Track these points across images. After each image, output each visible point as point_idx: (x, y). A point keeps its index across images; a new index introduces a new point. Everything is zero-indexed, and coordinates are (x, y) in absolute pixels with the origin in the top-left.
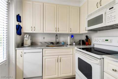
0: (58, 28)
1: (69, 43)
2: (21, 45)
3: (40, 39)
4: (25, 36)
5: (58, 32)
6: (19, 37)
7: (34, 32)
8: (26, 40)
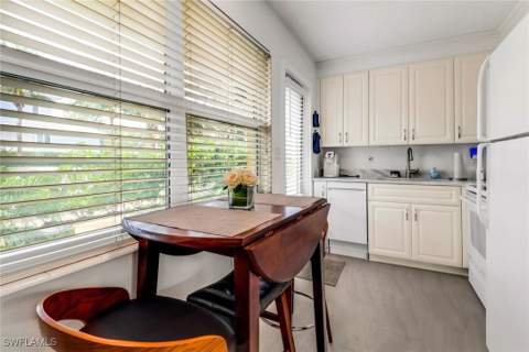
0: (411, 129)
1: (456, 176)
2: (321, 174)
3: (358, 163)
4: (327, 156)
5: (411, 142)
6: (316, 156)
7: (346, 145)
8: (329, 164)
